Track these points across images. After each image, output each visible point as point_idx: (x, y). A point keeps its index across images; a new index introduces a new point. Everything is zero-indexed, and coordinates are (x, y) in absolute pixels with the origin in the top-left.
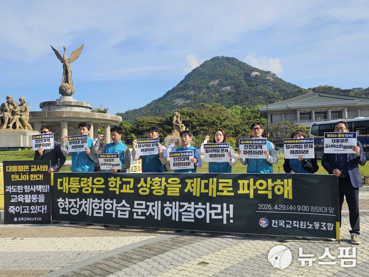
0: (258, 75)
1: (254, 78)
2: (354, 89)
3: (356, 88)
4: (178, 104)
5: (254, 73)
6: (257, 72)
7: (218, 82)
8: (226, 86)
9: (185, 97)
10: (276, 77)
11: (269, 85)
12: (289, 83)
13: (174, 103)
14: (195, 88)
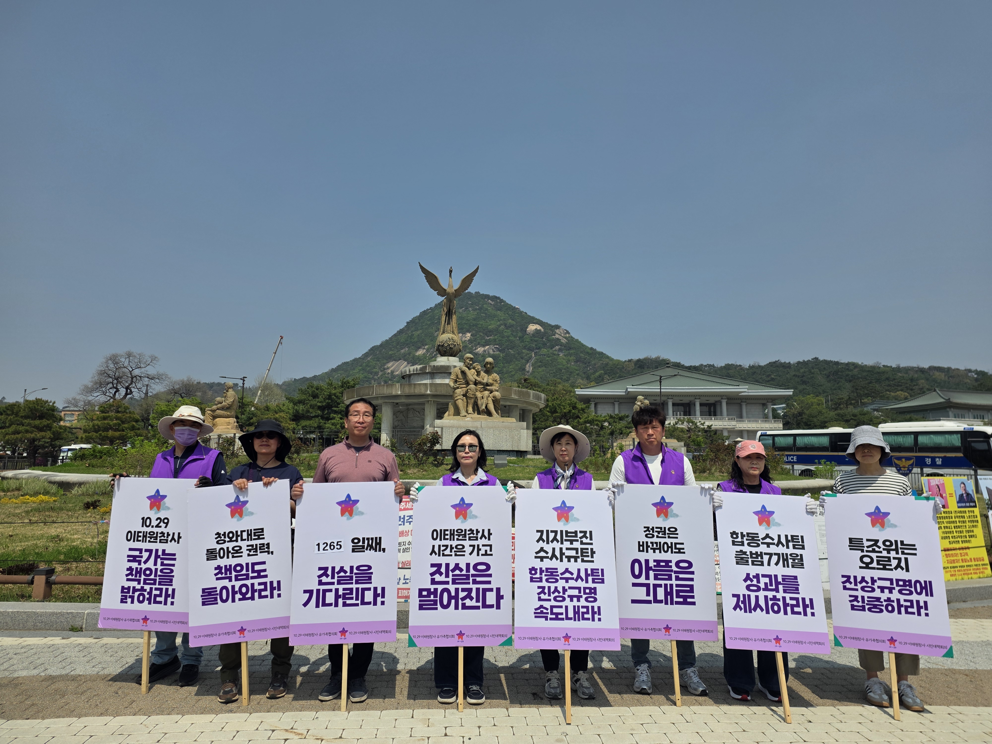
0: (540, 330)
1: (533, 335)
2: (702, 365)
3: (705, 364)
4: (392, 372)
5: (532, 328)
6: (537, 325)
7: (469, 338)
8: (484, 346)
9: (405, 360)
10: (569, 337)
11: (560, 350)
12: (592, 348)
13: (384, 369)
14: (426, 345)
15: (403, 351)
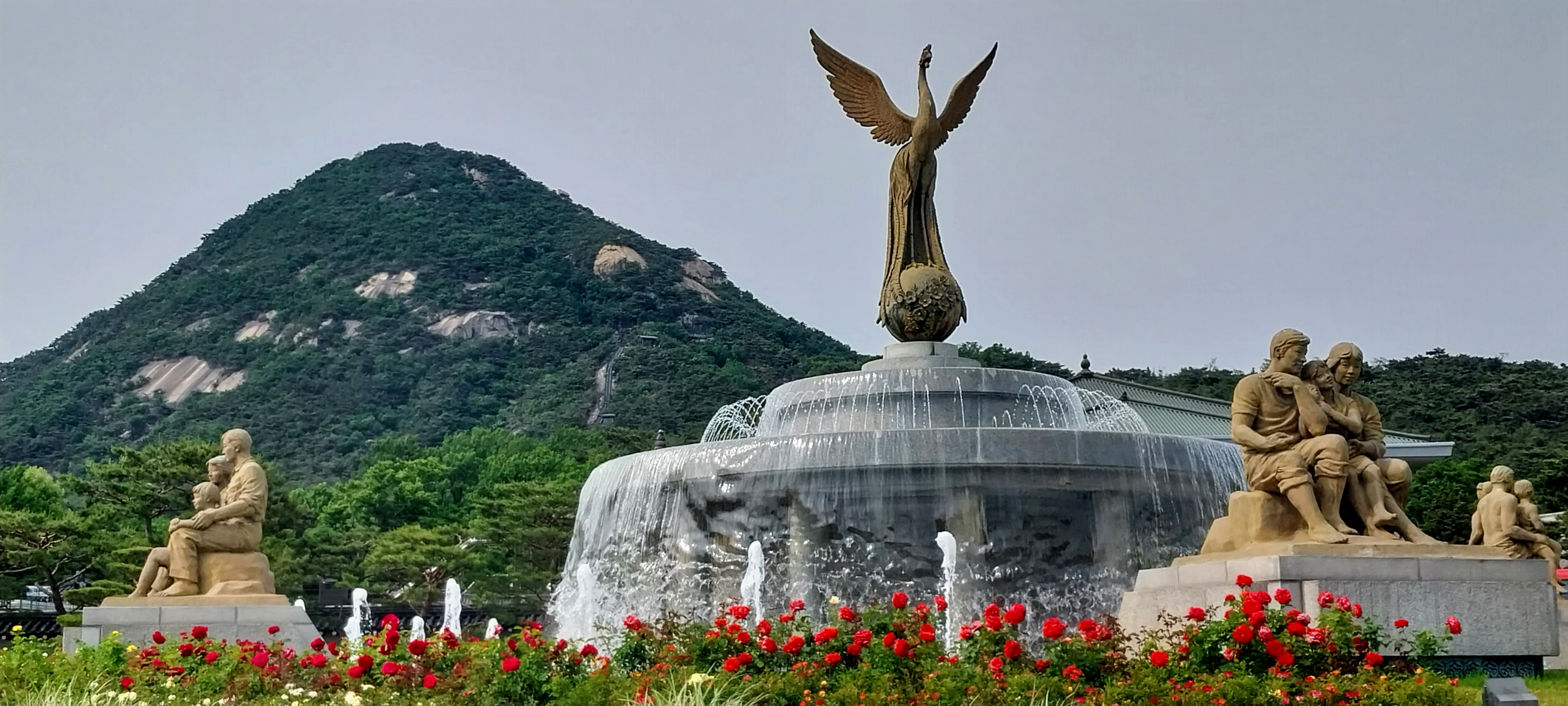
0: (634, 266)
1: (613, 282)
5: (610, 256)
6: (626, 249)
7: (410, 288)
8: (456, 311)
9: (203, 356)
10: (722, 285)
11: (699, 325)
13: (132, 387)
14: (269, 308)
15: (193, 327)
